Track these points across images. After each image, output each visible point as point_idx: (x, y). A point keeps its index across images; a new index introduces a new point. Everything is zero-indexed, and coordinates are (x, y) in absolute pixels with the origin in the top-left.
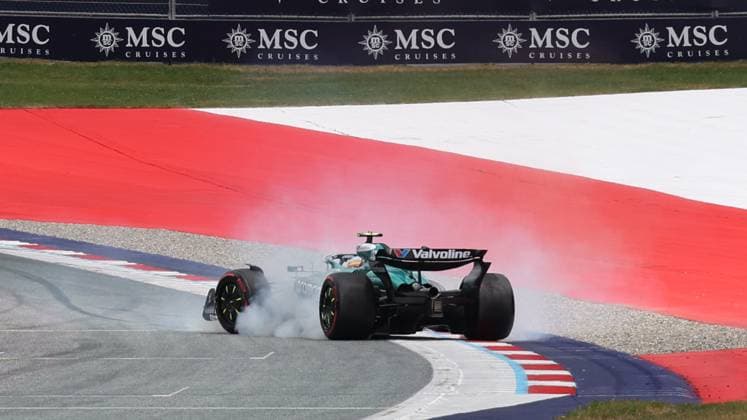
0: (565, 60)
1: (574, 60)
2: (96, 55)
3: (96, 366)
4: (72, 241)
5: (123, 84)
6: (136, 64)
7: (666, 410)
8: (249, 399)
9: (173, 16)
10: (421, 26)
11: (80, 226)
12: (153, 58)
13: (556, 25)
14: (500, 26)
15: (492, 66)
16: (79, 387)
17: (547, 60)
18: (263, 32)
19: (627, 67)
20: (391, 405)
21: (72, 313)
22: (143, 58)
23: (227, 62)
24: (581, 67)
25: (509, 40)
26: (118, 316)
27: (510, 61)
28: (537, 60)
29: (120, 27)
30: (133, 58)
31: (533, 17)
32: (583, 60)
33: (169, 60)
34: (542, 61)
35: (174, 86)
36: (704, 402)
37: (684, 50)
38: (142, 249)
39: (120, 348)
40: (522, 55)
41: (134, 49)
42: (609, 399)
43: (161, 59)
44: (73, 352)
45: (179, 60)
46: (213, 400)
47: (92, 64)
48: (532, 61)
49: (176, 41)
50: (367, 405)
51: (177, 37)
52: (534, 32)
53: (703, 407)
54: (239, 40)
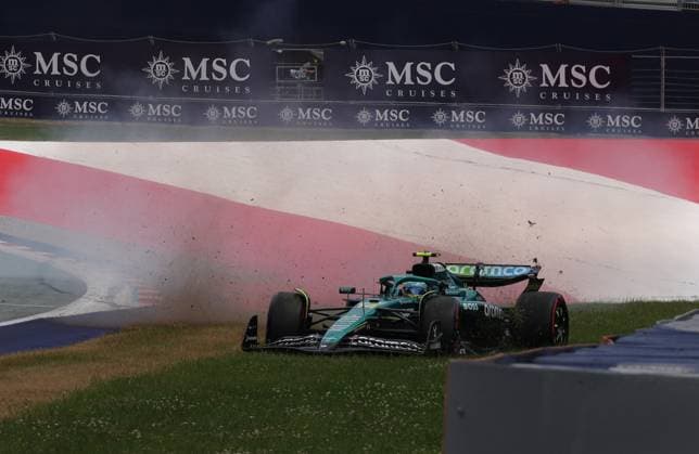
1: (172, 123)
17: (157, 121)
25: (137, 110)
32: (177, 123)
52: (151, 106)
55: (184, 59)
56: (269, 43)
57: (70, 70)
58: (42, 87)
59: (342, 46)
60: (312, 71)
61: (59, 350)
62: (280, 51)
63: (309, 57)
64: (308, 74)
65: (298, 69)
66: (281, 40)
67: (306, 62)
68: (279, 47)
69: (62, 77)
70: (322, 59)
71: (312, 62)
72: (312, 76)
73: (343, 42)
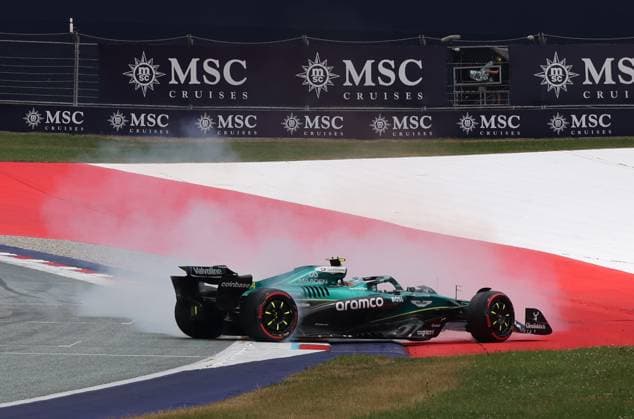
0: (327, 137)
1: (333, 137)
2: (27, 128)
3: (23, 327)
4: (9, 247)
5: (42, 147)
6: (51, 134)
7: (388, 361)
8: (121, 349)
9: (76, 104)
10: (234, 113)
11: (14, 237)
12: (63, 131)
13: (322, 114)
14: (285, 115)
15: (279, 140)
16: (11, 340)
17: (315, 136)
18: (133, 115)
19: (367, 142)
20: (211, 355)
21: (9, 292)
22: (56, 131)
23: (110, 134)
24: (338, 141)
25: (291, 123)
26: (38, 295)
27: (292, 137)
28: (309, 136)
29: (42, 111)
30: (50, 131)
31: (307, 109)
32: (339, 137)
33: (73, 132)
34: (312, 137)
35: (76, 148)
36: (413, 357)
37: (404, 131)
38: (54, 253)
39: (38, 315)
40: (299, 133)
41: (50, 125)
42: (351, 354)
43: (68, 131)
44: (8, 317)
45: (79, 132)
46: (97, 349)
47: (23, 134)
48: (306, 137)
49: (78, 120)
50: (196, 354)
51: (78, 117)
52: (307, 118)
53: (412, 360)
54: (118, 120)
55: (346, 62)
56: (443, 39)
57: (212, 78)
58: (179, 100)
59: (531, 41)
60: (496, 72)
61: (207, 407)
62: (457, 49)
63: (491, 55)
64: (491, 75)
65: (479, 70)
66: (458, 36)
67: (488, 61)
68: (457, 44)
69: (202, 87)
70: (507, 57)
71: (495, 60)
72: (496, 78)
73: (531, 37)
